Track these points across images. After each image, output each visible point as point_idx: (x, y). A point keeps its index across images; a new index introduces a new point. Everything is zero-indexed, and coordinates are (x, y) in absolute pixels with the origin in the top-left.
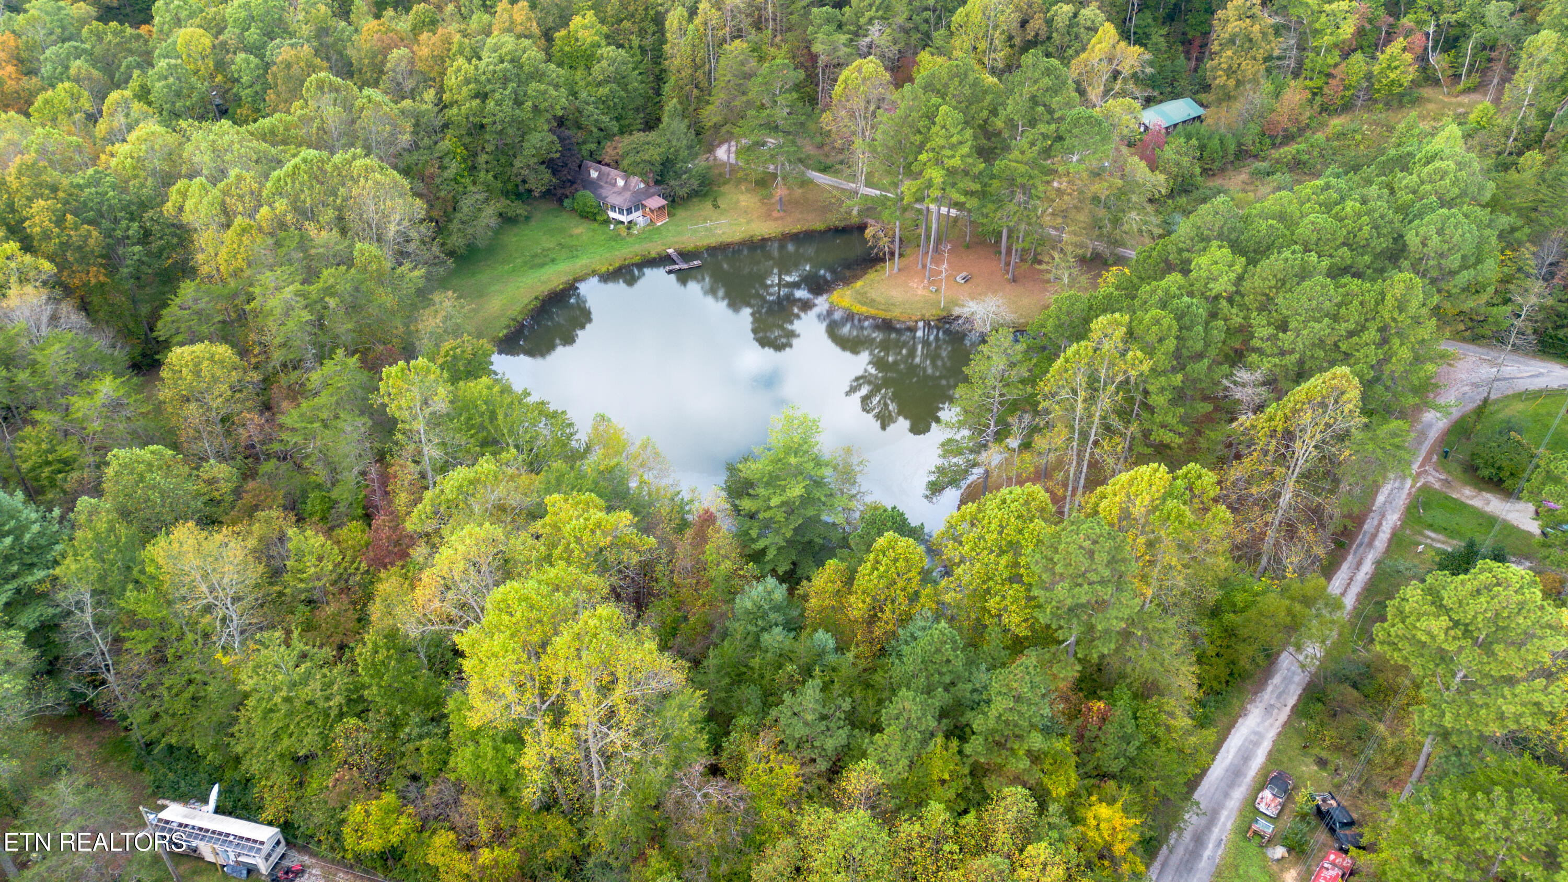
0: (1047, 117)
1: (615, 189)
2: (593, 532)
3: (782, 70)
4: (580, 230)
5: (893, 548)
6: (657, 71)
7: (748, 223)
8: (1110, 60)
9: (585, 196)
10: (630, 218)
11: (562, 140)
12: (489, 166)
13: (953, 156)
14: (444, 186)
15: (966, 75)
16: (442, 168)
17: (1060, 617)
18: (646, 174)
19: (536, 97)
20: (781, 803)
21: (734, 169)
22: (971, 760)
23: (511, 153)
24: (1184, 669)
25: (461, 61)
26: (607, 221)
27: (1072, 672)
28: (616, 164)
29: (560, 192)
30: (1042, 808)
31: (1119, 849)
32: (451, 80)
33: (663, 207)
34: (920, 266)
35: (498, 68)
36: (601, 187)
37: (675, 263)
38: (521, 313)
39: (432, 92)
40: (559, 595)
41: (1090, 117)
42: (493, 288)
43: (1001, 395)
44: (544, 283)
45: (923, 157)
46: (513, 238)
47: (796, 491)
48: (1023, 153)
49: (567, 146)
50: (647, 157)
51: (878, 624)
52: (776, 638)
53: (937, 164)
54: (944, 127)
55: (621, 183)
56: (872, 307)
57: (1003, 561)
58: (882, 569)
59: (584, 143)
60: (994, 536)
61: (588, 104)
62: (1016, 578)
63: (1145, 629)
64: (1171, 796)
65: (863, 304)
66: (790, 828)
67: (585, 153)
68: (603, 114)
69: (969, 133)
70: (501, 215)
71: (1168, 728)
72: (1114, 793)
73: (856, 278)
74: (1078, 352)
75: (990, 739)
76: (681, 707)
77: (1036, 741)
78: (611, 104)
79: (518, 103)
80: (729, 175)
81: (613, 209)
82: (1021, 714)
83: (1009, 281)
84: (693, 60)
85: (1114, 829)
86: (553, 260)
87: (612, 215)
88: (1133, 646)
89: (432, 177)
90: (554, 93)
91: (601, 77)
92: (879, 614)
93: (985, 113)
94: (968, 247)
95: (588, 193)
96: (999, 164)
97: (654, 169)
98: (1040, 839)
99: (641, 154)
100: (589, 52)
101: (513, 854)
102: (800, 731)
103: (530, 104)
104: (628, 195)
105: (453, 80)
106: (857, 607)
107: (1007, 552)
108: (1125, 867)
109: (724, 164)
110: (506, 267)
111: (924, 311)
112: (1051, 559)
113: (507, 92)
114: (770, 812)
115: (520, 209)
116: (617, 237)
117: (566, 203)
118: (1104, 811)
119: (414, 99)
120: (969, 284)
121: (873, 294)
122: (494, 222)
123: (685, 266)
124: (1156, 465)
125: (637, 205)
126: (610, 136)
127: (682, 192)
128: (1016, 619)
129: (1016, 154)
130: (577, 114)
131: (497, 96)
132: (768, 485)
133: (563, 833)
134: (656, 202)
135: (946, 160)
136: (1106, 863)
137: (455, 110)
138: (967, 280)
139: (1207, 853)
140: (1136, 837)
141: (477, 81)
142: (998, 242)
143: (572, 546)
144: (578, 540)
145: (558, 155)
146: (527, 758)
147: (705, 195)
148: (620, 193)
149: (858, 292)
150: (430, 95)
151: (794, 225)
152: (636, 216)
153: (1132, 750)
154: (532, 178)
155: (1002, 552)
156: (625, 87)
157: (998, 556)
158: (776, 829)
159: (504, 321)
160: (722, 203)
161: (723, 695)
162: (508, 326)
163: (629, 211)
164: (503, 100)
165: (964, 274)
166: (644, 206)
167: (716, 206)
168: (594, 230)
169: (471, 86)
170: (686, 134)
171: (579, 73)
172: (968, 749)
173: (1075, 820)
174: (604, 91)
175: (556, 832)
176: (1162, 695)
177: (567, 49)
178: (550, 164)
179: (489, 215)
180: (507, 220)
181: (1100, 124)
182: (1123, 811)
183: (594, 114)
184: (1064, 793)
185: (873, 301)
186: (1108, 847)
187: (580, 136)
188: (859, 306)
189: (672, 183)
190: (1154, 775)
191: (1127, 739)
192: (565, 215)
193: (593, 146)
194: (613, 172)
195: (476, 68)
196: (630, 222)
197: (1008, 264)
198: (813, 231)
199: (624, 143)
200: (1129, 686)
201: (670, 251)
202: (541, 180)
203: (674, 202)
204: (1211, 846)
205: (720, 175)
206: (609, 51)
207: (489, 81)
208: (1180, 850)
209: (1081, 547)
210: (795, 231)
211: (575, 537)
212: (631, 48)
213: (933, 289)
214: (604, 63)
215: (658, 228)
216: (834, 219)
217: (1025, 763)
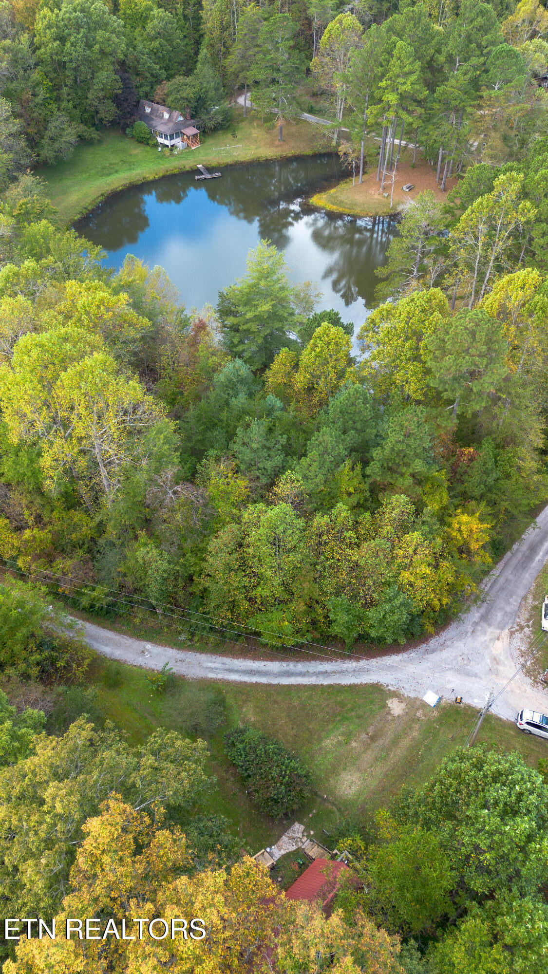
0: (478, 52)
1: (163, 121)
2: (99, 307)
3: (282, 22)
4: (138, 151)
5: (327, 335)
6: (196, 36)
7: (257, 148)
8: (531, 23)
9: (141, 126)
10: (173, 142)
11: (123, 80)
12: (70, 97)
13: (405, 83)
14: (37, 109)
15: (419, 19)
16: (34, 95)
17: (445, 383)
18: (184, 109)
19: (102, 42)
20: (233, 504)
21: (248, 110)
22: (370, 480)
23: (86, 87)
24: (536, 426)
25: (46, 10)
26: (156, 145)
27: (452, 424)
28: (163, 102)
29: (122, 122)
30: (418, 512)
31: (474, 546)
32: (39, 26)
33: (196, 134)
34: (378, 179)
35: (72, 16)
36: (153, 119)
37: (202, 174)
38: (90, 204)
39: (26, 36)
40: (68, 346)
41: (510, 51)
42: (74, 189)
43: (423, 247)
44: (109, 185)
45: (383, 84)
46: (90, 156)
47: (265, 307)
48: (457, 81)
49: (127, 85)
50: (184, 95)
51: (315, 394)
52: (240, 401)
53: (393, 91)
54: (399, 58)
55: (166, 116)
56: (340, 206)
57: (407, 345)
58: (318, 350)
59: (141, 86)
60: (403, 325)
61: (143, 54)
62: (416, 358)
63: (509, 393)
64: (516, 513)
65: (334, 204)
66: (237, 520)
67: (141, 94)
68: (155, 63)
69: (418, 65)
70: (79, 136)
71: (519, 469)
72: (475, 508)
73: (331, 187)
74: (481, 203)
75: (385, 465)
76: (160, 432)
77: (419, 466)
78: (160, 55)
79: (89, 46)
80: (247, 115)
81: (161, 135)
82: (408, 445)
83: (441, 191)
84: (222, 23)
85: (471, 531)
86: (117, 171)
87: (160, 140)
88: (499, 407)
89: (27, 101)
90: (116, 40)
91: (153, 32)
92: (316, 386)
93: (432, 51)
94: (414, 167)
95: (143, 123)
96: (440, 89)
97: (190, 105)
98: (414, 530)
99: (181, 92)
100: (144, 15)
101: (47, 533)
102: (248, 455)
103: (97, 46)
104: (171, 125)
105: (40, 25)
106: (300, 379)
107: (411, 338)
108: (477, 559)
109: (242, 108)
110: (84, 176)
111: (377, 210)
112: (443, 340)
113: (79, 36)
114: (223, 509)
115: (95, 135)
116: (162, 157)
117: (128, 131)
118: (465, 518)
119: (14, 41)
120: (412, 192)
121: (343, 197)
122: (73, 139)
123: (209, 176)
124: (530, 269)
125: (177, 133)
126: (159, 82)
127: (211, 124)
128: (413, 387)
129: (452, 82)
130: (136, 63)
131: (72, 39)
132: (245, 304)
133: (84, 523)
134: (191, 131)
135: (400, 86)
136: (464, 556)
137: (43, 50)
138: (410, 189)
139: (538, 558)
140: (487, 539)
141: (58, 27)
142: (436, 163)
143: (83, 317)
144: (87, 313)
145: (120, 91)
146: (45, 459)
147: (228, 128)
148: (165, 124)
149: (331, 196)
150: (25, 38)
151: (290, 150)
152: (177, 141)
153: (490, 481)
154: (101, 109)
155: (407, 339)
156: (169, 41)
157: (405, 340)
158: (228, 519)
159: (79, 209)
160: (239, 135)
161: (200, 437)
162: (81, 213)
163: (172, 138)
164: (76, 42)
165: (409, 184)
166: (183, 134)
167: (235, 136)
168: (147, 152)
169: (52, 30)
170: (213, 78)
171: (137, 31)
172: (368, 471)
173: (442, 521)
174: (156, 44)
175: (79, 523)
176: (516, 445)
177: (129, 12)
178: (116, 99)
179: (70, 134)
180: (84, 142)
181: (517, 57)
182: (479, 519)
183: (149, 63)
184: (437, 507)
185: (341, 202)
186: (466, 543)
187: (137, 80)
188: (331, 205)
189: (203, 117)
190: (505, 498)
191: (487, 473)
192: (127, 141)
193: (147, 89)
194: (161, 108)
195: (57, 15)
196: (172, 146)
197: (441, 179)
198: (304, 156)
199: (168, 86)
200: (494, 439)
201: (200, 166)
202: (108, 111)
203: (206, 133)
204: (541, 553)
205: (240, 115)
206: (157, 12)
207: (65, 26)
208: (520, 555)
209: (466, 329)
210: (290, 155)
211: (86, 310)
212: (177, 14)
213: (385, 194)
214: (156, 22)
215: (193, 151)
216: (319, 146)
217: (409, 481)
